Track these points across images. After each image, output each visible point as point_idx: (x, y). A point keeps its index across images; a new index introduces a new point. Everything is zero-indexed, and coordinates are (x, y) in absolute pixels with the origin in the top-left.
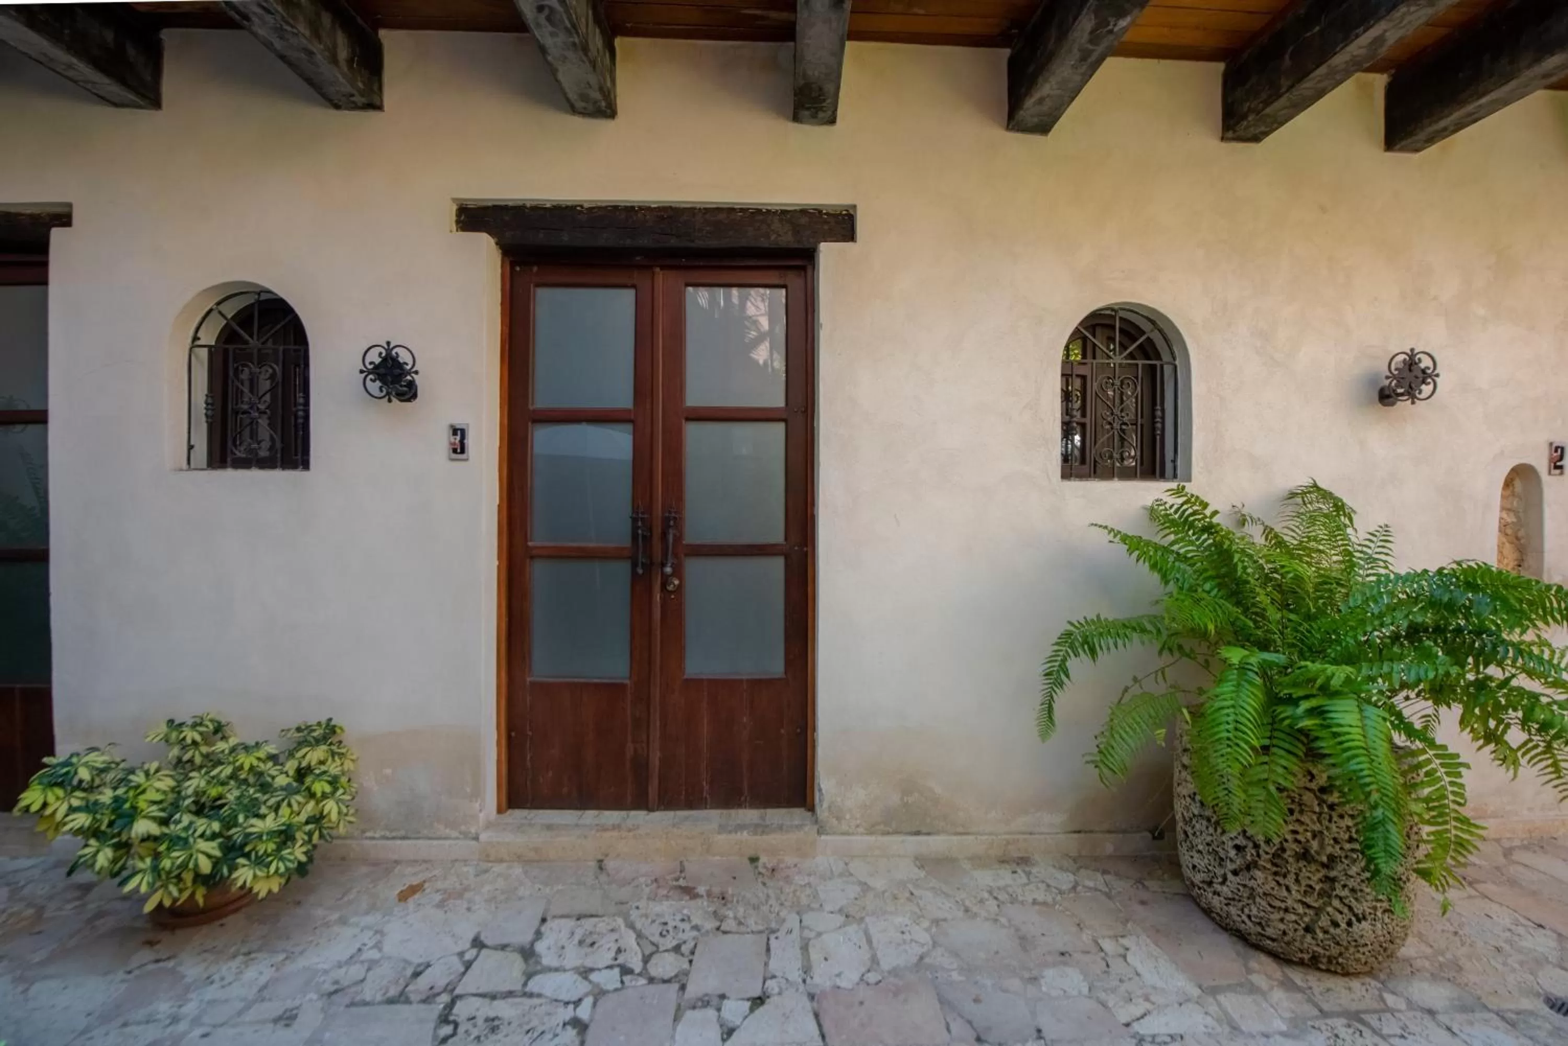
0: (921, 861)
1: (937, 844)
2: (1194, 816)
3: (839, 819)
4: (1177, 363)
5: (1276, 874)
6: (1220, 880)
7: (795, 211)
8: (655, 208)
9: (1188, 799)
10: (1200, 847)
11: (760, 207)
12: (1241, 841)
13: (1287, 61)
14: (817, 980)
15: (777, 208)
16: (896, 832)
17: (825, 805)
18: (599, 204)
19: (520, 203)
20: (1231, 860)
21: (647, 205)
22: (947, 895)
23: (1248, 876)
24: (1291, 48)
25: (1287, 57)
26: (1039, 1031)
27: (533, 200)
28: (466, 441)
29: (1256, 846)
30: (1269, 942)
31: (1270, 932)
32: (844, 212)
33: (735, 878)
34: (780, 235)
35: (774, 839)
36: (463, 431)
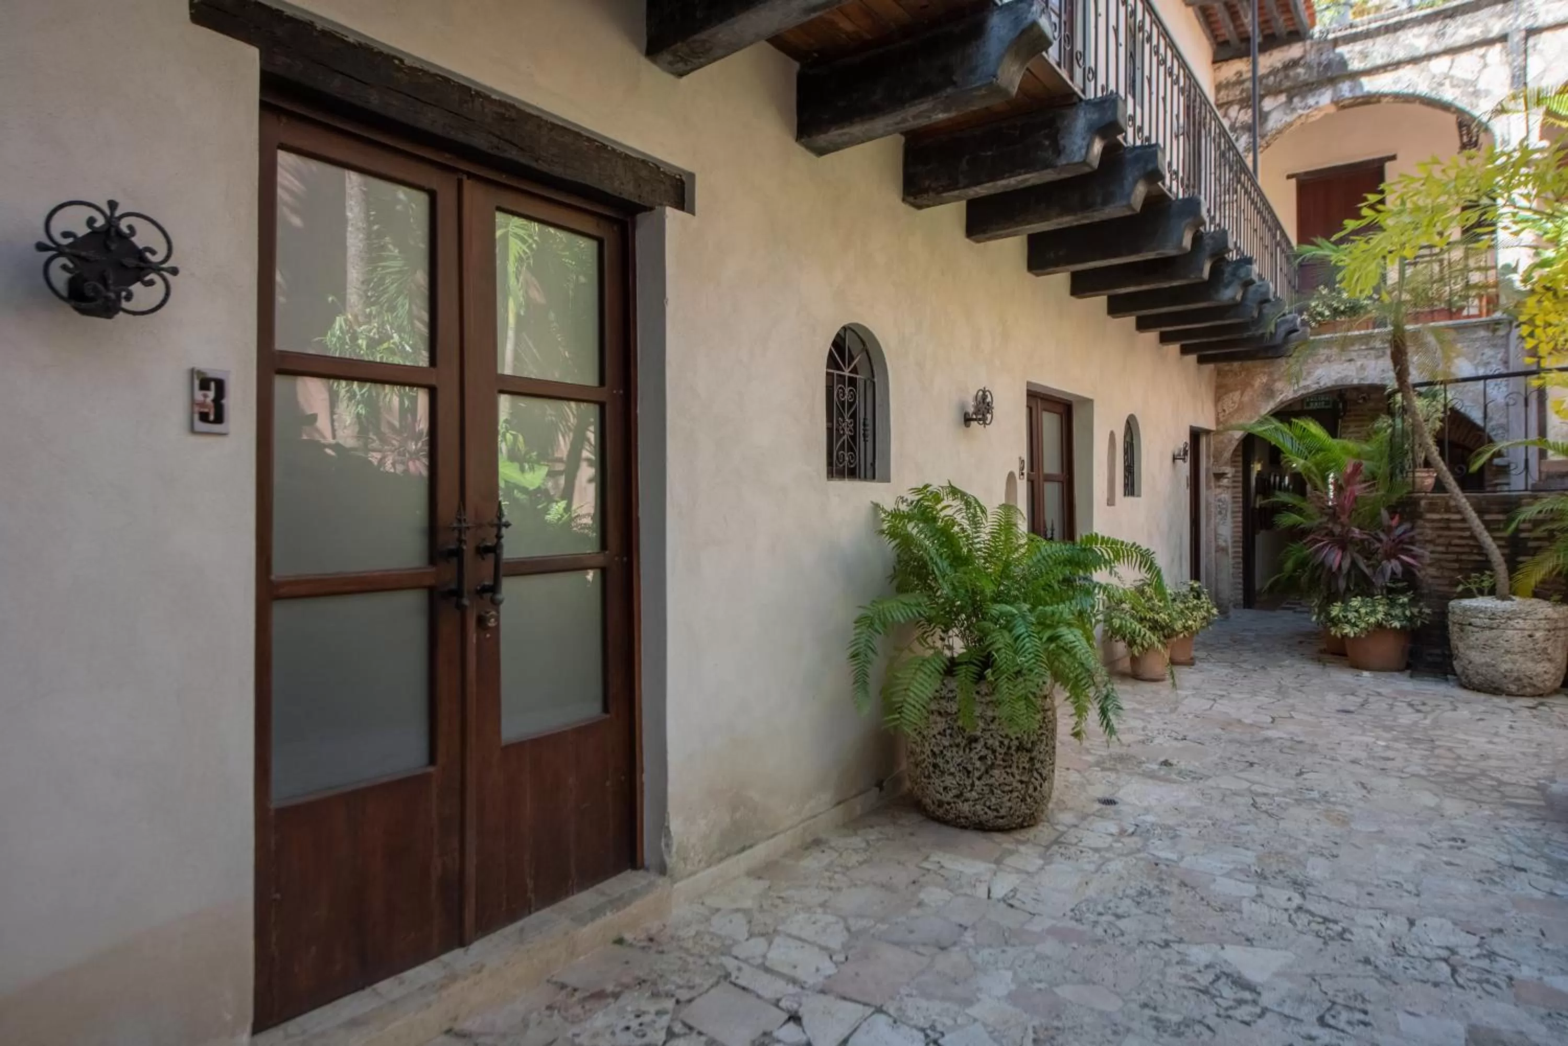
0: (755, 874)
1: (760, 852)
2: (944, 747)
3: (685, 860)
4: (876, 380)
5: (1005, 767)
6: (969, 788)
7: (637, 159)
8: (495, 100)
9: (938, 737)
10: (952, 770)
11: (606, 143)
12: (984, 752)
13: (964, 165)
14: (811, 982)
15: (622, 150)
16: (729, 855)
17: (674, 849)
18: (426, 68)
19: (307, 18)
20: (977, 769)
21: (488, 93)
22: (806, 887)
23: (988, 776)
24: (967, 157)
25: (964, 162)
26: (961, 925)
27: (331, 22)
28: (224, 401)
29: (994, 752)
30: (1001, 820)
31: (1003, 812)
32: (678, 177)
33: (627, 963)
34: (622, 184)
35: (633, 909)
36: (220, 385)
